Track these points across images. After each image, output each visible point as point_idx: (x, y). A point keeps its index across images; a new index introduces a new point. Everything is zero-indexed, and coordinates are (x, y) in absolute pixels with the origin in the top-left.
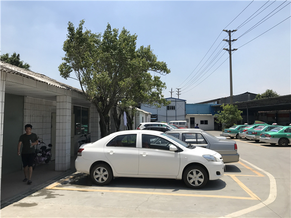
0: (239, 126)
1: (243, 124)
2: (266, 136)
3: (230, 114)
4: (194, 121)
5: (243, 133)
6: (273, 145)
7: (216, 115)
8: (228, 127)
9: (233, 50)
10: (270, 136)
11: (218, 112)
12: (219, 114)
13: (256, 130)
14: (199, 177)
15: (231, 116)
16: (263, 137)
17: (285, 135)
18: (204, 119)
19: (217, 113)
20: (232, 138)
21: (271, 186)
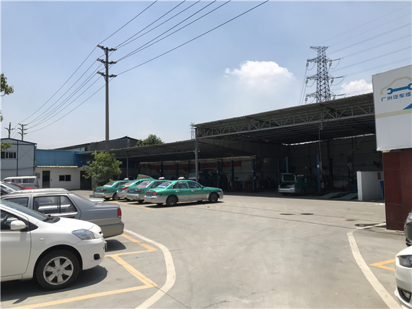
0: (117, 182)
1: (123, 179)
2: (153, 194)
3: (104, 165)
4: (49, 176)
5: (123, 191)
6: (160, 205)
7: (84, 168)
8: (102, 184)
9: (111, 76)
10: (157, 194)
11: (88, 162)
12: (88, 165)
13: (140, 187)
14: (66, 269)
15: (106, 168)
16: (149, 195)
17: (174, 192)
18: (64, 173)
19: (86, 164)
20: (107, 199)
21: (167, 263)
